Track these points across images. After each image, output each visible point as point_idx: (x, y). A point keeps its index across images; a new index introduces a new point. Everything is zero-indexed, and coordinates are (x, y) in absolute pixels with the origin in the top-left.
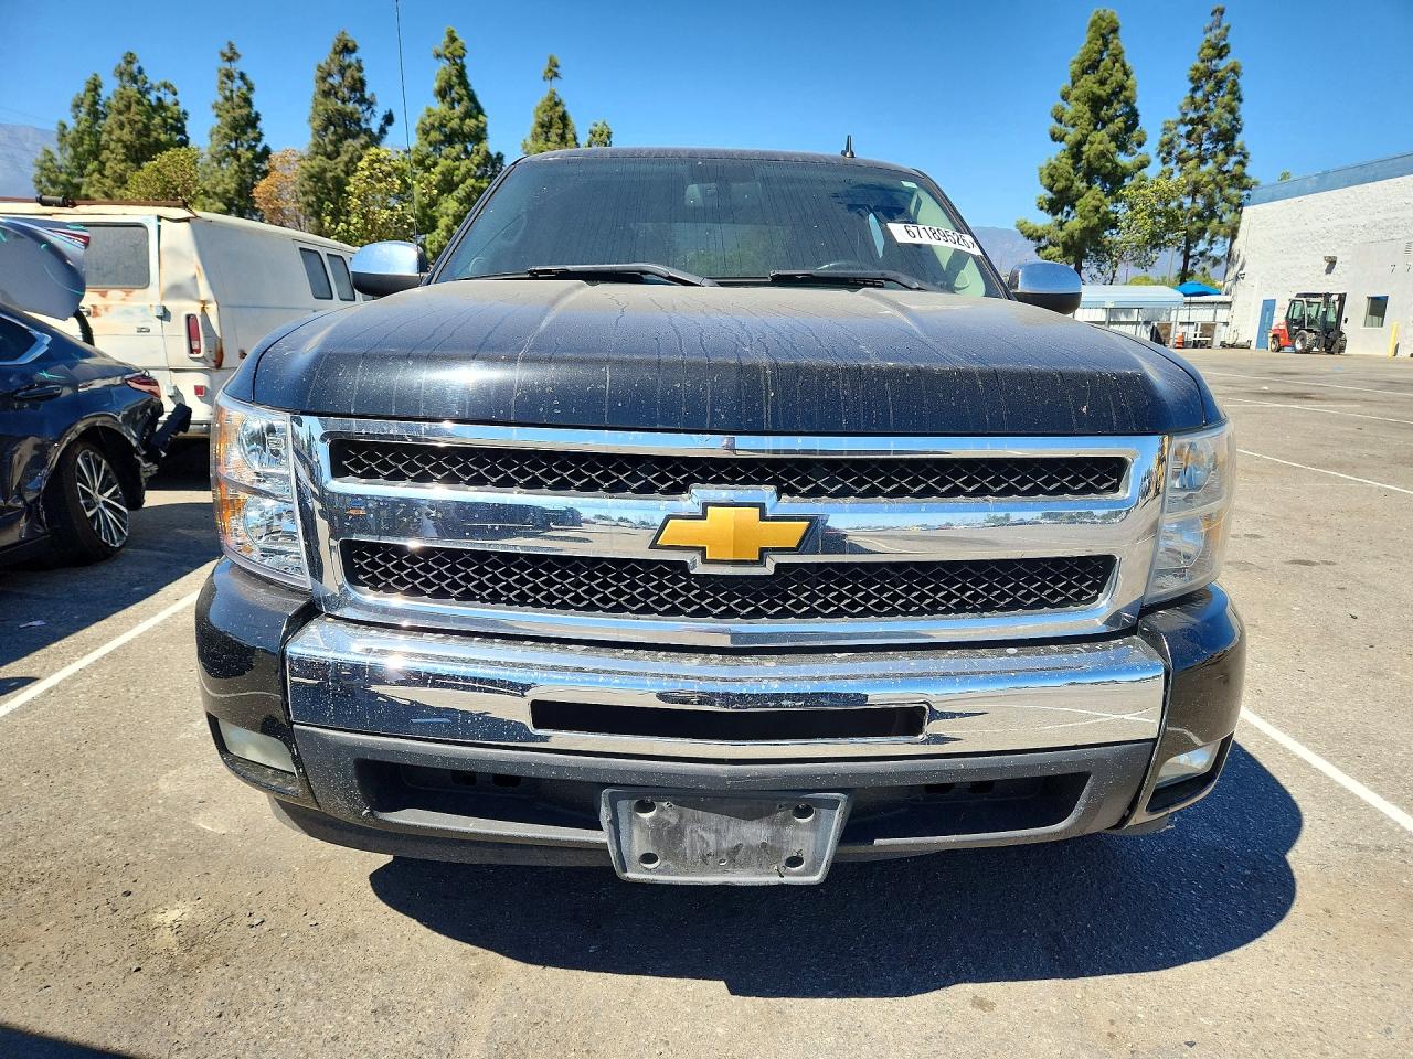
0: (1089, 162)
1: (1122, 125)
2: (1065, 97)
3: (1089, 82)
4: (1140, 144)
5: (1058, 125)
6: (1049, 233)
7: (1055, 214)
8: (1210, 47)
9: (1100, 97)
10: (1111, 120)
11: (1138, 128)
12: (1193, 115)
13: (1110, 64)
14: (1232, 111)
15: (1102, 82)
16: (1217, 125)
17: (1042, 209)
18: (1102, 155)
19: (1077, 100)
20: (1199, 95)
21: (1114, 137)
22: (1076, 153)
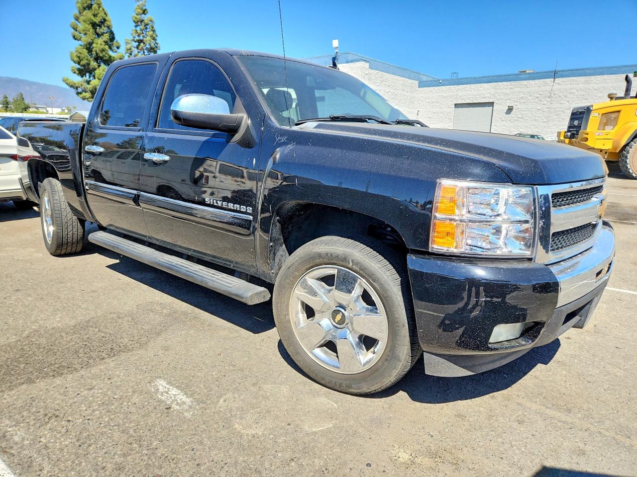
0: (97, 54)
1: (108, 37)
2: (77, 19)
3: (88, 14)
4: (118, 48)
5: (76, 32)
6: (82, 85)
7: (82, 77)
8: (140, 8)
9: (95, 23)
10: (103, 34)
11: (115, 40)
12: (137, 38)
13: (97, 8)
14: (154, 39)
15: (95, 15)
16: (150, 44)
17: (75, 73)
18: (103, 50)
19: (84, 21)
20: (138, 29)
21: (106, 42)
22: (89, 47)
